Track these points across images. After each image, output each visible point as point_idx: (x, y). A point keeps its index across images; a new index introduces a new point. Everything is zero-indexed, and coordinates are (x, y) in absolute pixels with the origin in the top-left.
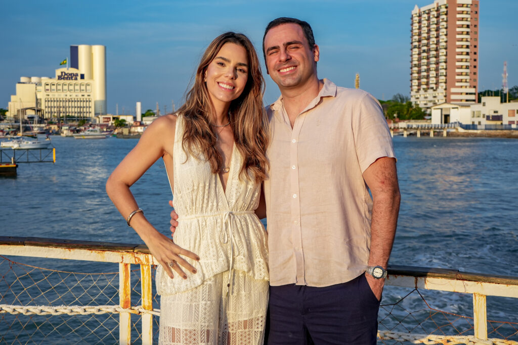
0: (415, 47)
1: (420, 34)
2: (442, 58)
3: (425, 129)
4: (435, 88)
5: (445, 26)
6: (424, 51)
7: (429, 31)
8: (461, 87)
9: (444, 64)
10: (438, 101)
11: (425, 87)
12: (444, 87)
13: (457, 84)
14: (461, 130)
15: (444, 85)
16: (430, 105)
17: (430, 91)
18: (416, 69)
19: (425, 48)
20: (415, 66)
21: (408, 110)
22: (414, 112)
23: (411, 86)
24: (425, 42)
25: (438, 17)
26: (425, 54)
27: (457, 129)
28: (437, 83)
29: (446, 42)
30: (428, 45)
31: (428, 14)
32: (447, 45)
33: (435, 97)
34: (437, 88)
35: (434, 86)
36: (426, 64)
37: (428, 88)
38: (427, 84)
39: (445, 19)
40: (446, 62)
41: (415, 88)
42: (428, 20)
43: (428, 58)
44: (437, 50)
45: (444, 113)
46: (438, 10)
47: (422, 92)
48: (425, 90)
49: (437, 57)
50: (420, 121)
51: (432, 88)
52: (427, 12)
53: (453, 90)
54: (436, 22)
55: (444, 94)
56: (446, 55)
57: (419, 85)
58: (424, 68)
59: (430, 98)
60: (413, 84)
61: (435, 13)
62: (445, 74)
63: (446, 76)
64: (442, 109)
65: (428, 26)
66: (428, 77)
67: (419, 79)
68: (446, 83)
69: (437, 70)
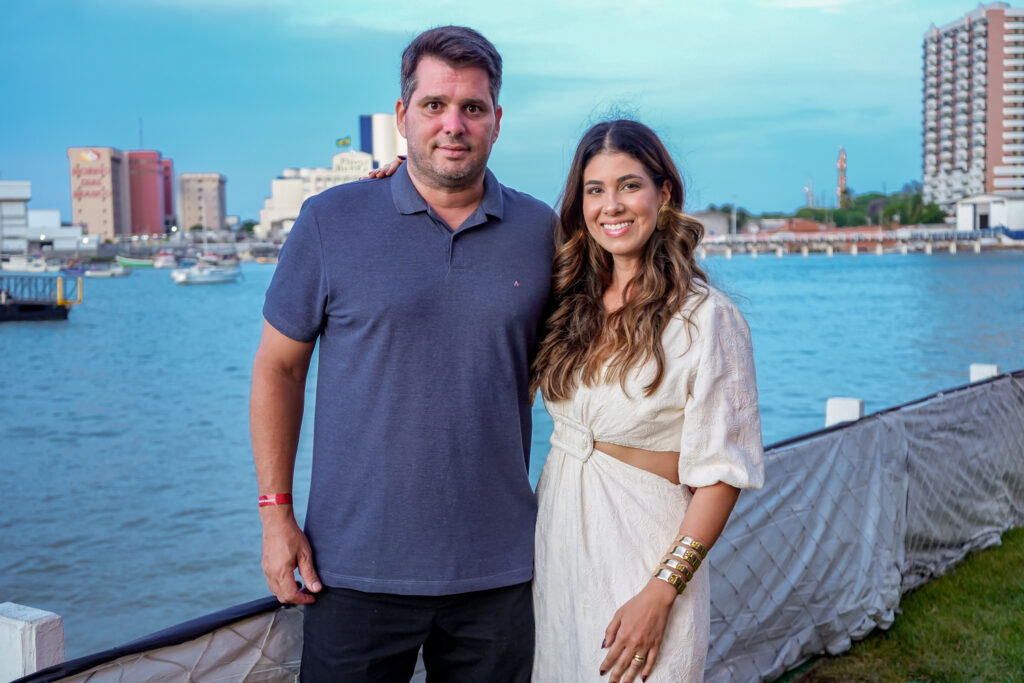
0: (931, 96)
1: (938, 74)
2: (979, 114)
3: (940, 240)
4: (966, 168)
5: (984, 57)
6: (946, 104)
7: (955, 67)
8: (1014, 164)
9: (981, 126)
10: (972, 190)
11: (947, 166)
12: (983, 166)
13: (1006, 160)
14: (1007, 241)
15: (981, 162)
16: (957, 197)
17: (957, 174)
18: (932, 135)
19: (948, 98)
20: (932, 129)
21: (914, 209)
22: (925, 211)
23: (924, 166)
24: (947, 87)
25: (970, 42)
26: (947, 109)
27: (1000, 240)
28: (969, 160)
29: (985, 86)
30: (952, 92)
31: (953, 37)
32: (986, 91)
33: (965, 184)
34: (969, 167)
35: (964, 165)
36: (950, 125)
37: (954, 169)
38: (952, 161)
39: (984, 45)
40: (985, 121)
41: (931, 169)
42: (954, 48)
43: (953, 116)
44: (968, 100)
45: (981, 211)
46: (970, 30)
47: (942, 176)
48: (948, 172)
49: (968, 112)
50: (935, 225)
51: (961, 169)
52: (952, 34)
53: (997, 170)
54: (967, 51)
55: (982, 178)
56: (985, 110)
57: (938, 164)
58: (946, 132)
59: (958, 186)
60: (928, 162)
61: (965, 35)
62: (983, 142)
63: (985, 146)
64: (975, 206)
65: (953, 59)
66: (952, 150)
67: (937, 153)
68: (985, 158)
69: (969, 135)
